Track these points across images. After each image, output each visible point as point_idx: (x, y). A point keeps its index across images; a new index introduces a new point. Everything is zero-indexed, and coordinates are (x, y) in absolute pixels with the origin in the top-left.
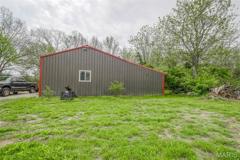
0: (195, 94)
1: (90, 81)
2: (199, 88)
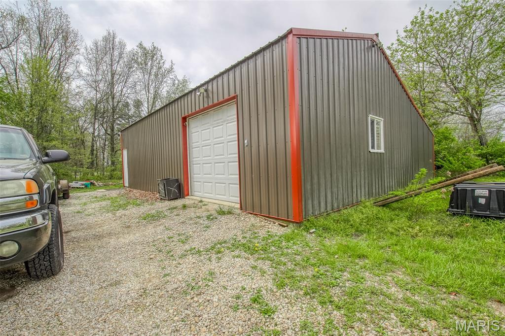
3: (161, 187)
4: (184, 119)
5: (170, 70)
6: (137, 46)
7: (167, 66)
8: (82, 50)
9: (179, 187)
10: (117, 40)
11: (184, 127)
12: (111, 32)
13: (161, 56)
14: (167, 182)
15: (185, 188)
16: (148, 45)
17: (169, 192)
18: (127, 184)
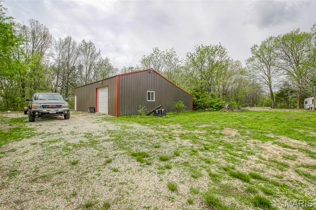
0: (215, 109)
1: (154, 101)
2: (217, 106)
3: (89, 110)
4: (97, 89)
5: (99, 54)
6: (82, 41)
7: (97, 52)
8: (53, 43)
9: (94, 109)
10: (72, 41)
11: (97, 91)
12: (69, 36)
13: (94, 47)
14: (91, 108)
15: (96, 110)
16: (87, 41)
17: (91, 111)
18: (76, 109)
